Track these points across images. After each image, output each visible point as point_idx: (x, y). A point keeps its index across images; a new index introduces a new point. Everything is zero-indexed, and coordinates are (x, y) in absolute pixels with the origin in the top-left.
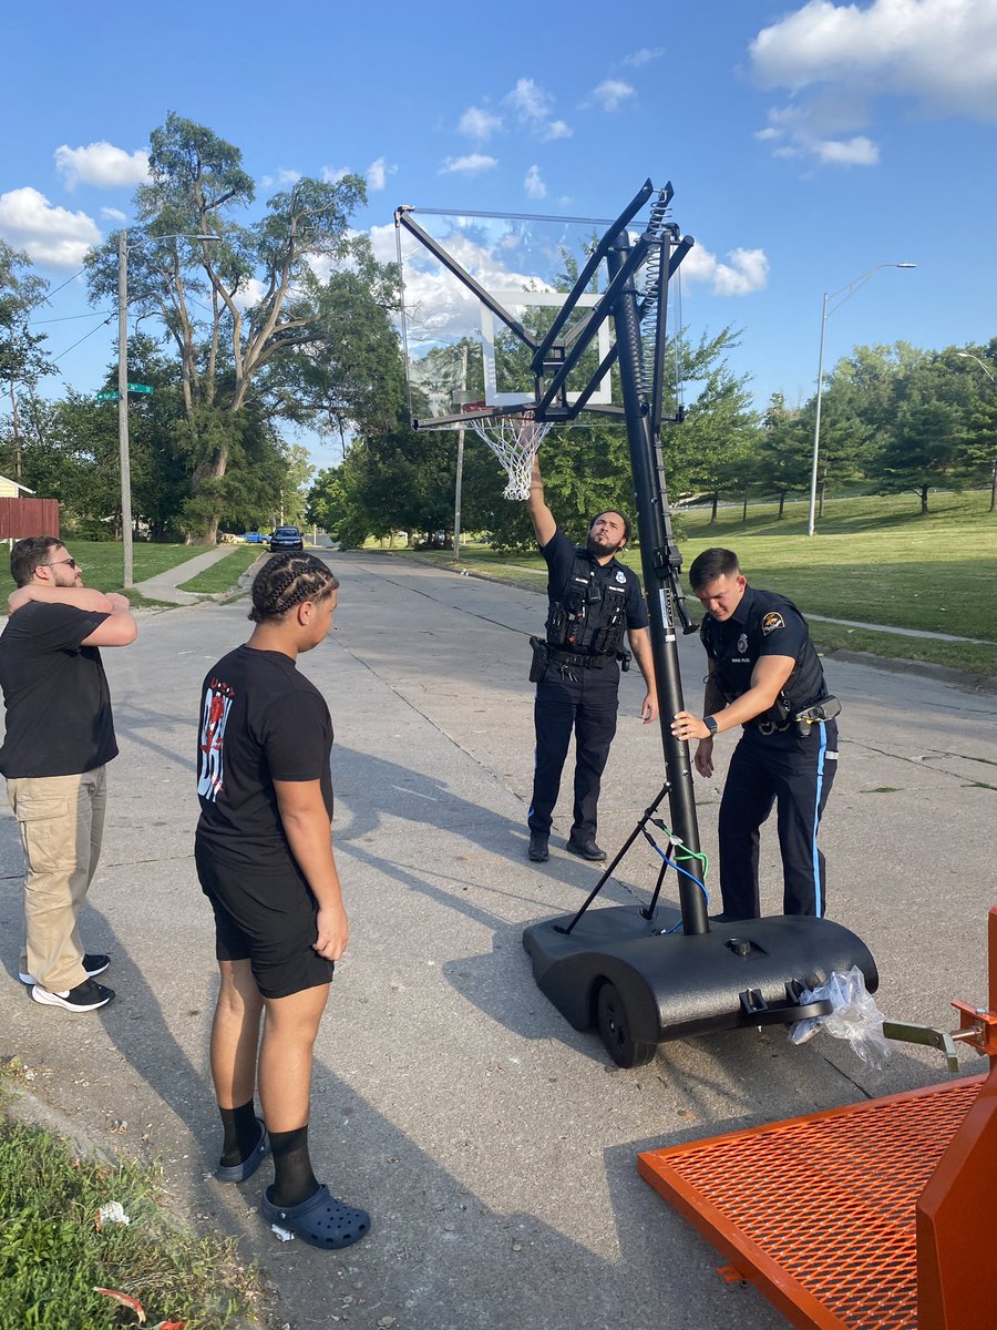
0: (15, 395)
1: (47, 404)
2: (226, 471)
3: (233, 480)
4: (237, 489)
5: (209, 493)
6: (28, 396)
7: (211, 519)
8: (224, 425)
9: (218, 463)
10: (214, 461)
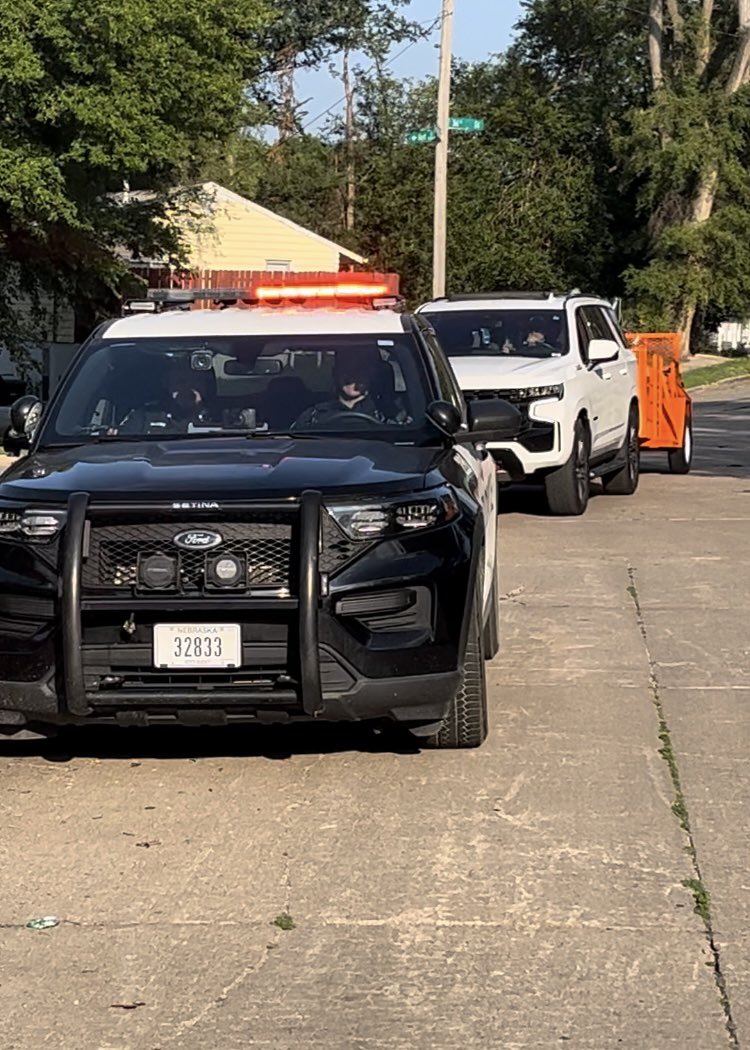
0: (351, 77)
1: (407, 88)
2: (714, 208)
3: (722, 229)
4: (728, 246)
5: (676, 255)
6: (373, 75)
7: (679, 306)
8: (711, 121)
9: (696, 196)
10: (691, 192)
